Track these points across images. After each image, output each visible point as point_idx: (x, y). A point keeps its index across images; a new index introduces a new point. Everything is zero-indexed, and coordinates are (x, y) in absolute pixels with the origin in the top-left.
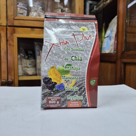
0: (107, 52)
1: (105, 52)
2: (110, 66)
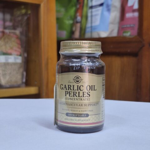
0: (104, 35)
2: (117, 62)
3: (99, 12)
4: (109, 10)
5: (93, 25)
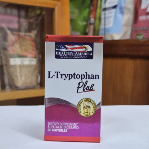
0: (117, 37)
1: (112, 37)
3: (113, 14)
4: (122, 12)
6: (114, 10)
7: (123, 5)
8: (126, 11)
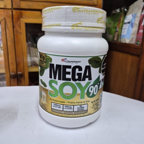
3: (127, 27)
4: (132, 26)
5: (122, 34)
6: (128, 25)
7: (133, 22)
8: (134, 26)
